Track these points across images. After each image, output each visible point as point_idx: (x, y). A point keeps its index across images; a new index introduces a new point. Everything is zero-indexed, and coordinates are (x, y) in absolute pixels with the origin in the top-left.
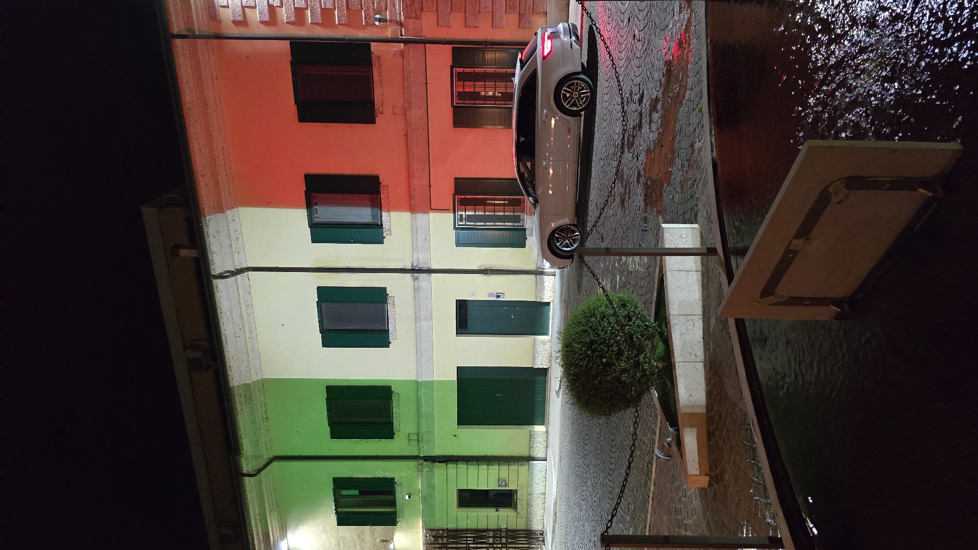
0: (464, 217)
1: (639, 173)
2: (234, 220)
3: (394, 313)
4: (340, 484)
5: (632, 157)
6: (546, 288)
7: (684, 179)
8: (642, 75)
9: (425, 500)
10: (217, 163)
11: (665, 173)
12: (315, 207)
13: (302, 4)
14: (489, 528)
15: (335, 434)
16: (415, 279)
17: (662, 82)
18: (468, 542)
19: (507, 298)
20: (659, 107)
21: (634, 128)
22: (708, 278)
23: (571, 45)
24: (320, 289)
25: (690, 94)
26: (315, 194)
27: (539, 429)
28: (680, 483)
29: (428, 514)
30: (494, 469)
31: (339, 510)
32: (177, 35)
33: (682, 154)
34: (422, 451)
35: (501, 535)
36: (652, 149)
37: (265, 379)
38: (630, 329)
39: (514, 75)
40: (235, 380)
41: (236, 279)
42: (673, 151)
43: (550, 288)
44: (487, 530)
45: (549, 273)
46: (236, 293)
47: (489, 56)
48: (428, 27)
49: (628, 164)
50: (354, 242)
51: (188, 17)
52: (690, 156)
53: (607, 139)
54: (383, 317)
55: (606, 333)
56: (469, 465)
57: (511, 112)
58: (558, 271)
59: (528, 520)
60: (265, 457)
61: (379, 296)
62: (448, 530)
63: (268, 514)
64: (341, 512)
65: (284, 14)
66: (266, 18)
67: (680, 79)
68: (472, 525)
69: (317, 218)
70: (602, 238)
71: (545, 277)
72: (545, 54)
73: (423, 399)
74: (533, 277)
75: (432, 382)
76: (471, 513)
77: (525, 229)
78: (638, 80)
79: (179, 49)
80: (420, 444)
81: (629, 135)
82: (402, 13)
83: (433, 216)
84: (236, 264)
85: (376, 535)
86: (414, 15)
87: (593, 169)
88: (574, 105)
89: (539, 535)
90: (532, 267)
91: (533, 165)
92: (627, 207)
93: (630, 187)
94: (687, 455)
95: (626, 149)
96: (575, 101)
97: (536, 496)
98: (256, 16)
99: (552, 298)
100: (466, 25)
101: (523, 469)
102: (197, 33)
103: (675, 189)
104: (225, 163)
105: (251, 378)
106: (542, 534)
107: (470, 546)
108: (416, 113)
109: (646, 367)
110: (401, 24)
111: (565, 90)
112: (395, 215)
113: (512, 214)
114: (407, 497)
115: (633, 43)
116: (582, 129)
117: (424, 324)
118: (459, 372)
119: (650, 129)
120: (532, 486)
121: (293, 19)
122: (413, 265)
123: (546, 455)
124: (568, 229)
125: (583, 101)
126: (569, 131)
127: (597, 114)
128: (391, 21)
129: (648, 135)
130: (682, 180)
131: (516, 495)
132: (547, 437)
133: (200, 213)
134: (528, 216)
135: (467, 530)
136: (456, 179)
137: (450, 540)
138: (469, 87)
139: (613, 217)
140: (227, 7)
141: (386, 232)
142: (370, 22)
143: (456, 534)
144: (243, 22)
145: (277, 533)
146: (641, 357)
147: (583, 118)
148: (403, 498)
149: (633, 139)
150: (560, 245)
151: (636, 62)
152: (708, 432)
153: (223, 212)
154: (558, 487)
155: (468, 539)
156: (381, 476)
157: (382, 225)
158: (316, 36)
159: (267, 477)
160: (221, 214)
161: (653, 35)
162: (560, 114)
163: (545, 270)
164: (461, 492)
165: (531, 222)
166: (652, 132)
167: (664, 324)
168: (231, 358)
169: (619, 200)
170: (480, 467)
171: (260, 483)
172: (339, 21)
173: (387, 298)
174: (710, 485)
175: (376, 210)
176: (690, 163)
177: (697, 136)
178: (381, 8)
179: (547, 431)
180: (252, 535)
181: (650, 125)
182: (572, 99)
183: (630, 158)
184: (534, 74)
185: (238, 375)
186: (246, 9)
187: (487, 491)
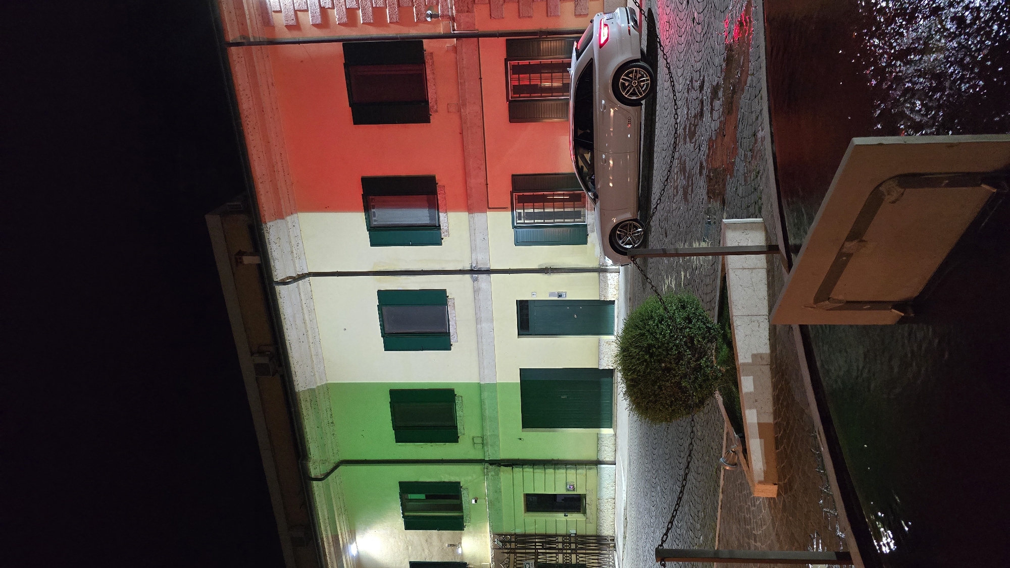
0: (522, 215)
1: (701, 164)
2: (294, 226)
3: (454, 315)
4: (406, 488)
5: (694, 147)
6: (610, 286)
7: (747, 170)
8: (702, 61)
9: (491, 504)
10: (275, 170)
11: (728, 164)
12: (373, 210)
13: (354, 5)
14: (557, 532)
15: (400, 438)
16: (475, 280)
17: (723, 67)
18: (537, 547)
19: (569, 297)
20: (720, 94)
21: (695, 116)
22: (773, 276)
23: (629, 31)
24: (380, 293)
25: (752, 80)
26: (373, 197)
27: (606, 432)
28: (748, 492)
29: (495, 519)
30: (561, 473)
31: (406, 514)
32: (232, 43)
33: (745, 144)
34: (487, 454)
35: (570, 540)
36: (714, 139)
37: (329, 383)
38: (691, 331)
39: (569, 65)
40: (300, 385)
41: (298, 285)
42: (735, 141)
43: (614, 286)
44: (556, 535)
45: (613, 270)
46: (299, 299)
47: (545, 45)
48: (481, 20)
49: (690, 155)
50: (412, 245)
51: (243, 24)
52: (753, 146)
53: (668, 129)
54: (443, 320)
55: (664, 337)
56: (536, 469)
57: (568, 104)
58: (622, 269)
59: (598, 525)
60: (333, 461)
61: (439, 298)
62: (515, 535)
63: (337, 518)
64: (408, 516)
65: (336, 16)
66: (319, 21)
67: (741, 63)
68: (541, 530)
69: (375, 221)
70: (666, 233)
71: (608, 274)
72: (602, 42)
73: (486, 402)
74: (596, 274)
75: (495, 384)
76: (540, 518)
77: (586, 225)
78: (698, 66)
79: (235, 57)
80: (485, 447)
81: (690, 124)
82: (454, 7)
83: (490, 214)
84: (298, 269)
85: (444, 539)
86: (466, 9)
87: (655, 161)
88: (634, 94)
89: (609, 540)
90: (594, 264)
91: (592, 158)
92: (690, 200)
93: (692, 180)
94: (753, 463)
95: (688, 139)
96: (634, 90)
97: (606, 501)
98: (308, 19)
99: (617, 296)
100: (519, 16)
101: (592, 473)
102: (252, 40)
103: (738, 181)
104: (283, 169)
105: (316, 383)
106: (613, 540)
107: (539, 551)
108: (471, 110)
109: (708, 371)
110: (453, 19)
111: (623, 79)
112: (451, 215)
113: (572, 210)
114: (473, 501)
115: (692, 26)
116: (643, 118)
117: (485, 325)
118: (522, 373)
119: (712, 119)
120: (600, 490)
121: (345, 20)
122: (471, 266)
123: (615, 458)
124: (630, 224)
125: (643, 89)
126: (629, 122)
127: (657, 102)
128: (443, 16)
129: (710, 124)
130: (746, 171)
131: (584, 501)
132: (615, 440)
133: (261, 221)
134: (589, 212)
135: (536, 535)
136: (513, 176)
137: (518, 545)
138: (525, 80)
139: (677, 211)
140: (280, 11)
141: (444, 233)
142: (422, 18)
143: (523, 540)
144: (296, 26)
145: (346, 536)
146: (702, 362)
147: (643, 107)
148: (470, 502)
149: (695, 128)
150: (623, 242)
151: (696, 47)
152: (776, 439)
153: (283, 219)
154: (628, 492)
155: (537, 544)
156: (446, 480)
157: (440, 226)
158: (369, 36)
159: (335, 481)
160: (281, 220)
161: (713, 18)
162: (619, 104)
163: (608, 268)
164: (528, 496)
165: (591, 218)
166: (714, 121)
167: (727, 325)
168: (295, 363)
169: (682, 193)
170: (546, 471)
171: (328, 486)
172: (390, 19)
173: (447, 300)
174: (779, 494)
175: (432, 210)
176: (753, 153)
177: (759, 124)
178: (432, 3)
179: (615, 434)
180: (322, 539)
181: (711, 113)
182: (631, 88)
183: (692, 149)
184: (591, 63)
185: (302, 381)
186: (298, 12)
187: (555, 495)
